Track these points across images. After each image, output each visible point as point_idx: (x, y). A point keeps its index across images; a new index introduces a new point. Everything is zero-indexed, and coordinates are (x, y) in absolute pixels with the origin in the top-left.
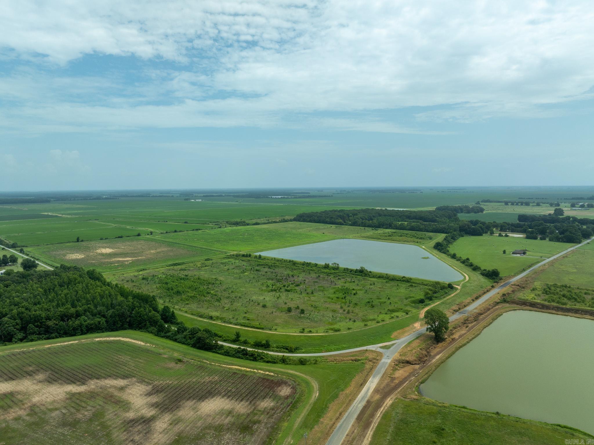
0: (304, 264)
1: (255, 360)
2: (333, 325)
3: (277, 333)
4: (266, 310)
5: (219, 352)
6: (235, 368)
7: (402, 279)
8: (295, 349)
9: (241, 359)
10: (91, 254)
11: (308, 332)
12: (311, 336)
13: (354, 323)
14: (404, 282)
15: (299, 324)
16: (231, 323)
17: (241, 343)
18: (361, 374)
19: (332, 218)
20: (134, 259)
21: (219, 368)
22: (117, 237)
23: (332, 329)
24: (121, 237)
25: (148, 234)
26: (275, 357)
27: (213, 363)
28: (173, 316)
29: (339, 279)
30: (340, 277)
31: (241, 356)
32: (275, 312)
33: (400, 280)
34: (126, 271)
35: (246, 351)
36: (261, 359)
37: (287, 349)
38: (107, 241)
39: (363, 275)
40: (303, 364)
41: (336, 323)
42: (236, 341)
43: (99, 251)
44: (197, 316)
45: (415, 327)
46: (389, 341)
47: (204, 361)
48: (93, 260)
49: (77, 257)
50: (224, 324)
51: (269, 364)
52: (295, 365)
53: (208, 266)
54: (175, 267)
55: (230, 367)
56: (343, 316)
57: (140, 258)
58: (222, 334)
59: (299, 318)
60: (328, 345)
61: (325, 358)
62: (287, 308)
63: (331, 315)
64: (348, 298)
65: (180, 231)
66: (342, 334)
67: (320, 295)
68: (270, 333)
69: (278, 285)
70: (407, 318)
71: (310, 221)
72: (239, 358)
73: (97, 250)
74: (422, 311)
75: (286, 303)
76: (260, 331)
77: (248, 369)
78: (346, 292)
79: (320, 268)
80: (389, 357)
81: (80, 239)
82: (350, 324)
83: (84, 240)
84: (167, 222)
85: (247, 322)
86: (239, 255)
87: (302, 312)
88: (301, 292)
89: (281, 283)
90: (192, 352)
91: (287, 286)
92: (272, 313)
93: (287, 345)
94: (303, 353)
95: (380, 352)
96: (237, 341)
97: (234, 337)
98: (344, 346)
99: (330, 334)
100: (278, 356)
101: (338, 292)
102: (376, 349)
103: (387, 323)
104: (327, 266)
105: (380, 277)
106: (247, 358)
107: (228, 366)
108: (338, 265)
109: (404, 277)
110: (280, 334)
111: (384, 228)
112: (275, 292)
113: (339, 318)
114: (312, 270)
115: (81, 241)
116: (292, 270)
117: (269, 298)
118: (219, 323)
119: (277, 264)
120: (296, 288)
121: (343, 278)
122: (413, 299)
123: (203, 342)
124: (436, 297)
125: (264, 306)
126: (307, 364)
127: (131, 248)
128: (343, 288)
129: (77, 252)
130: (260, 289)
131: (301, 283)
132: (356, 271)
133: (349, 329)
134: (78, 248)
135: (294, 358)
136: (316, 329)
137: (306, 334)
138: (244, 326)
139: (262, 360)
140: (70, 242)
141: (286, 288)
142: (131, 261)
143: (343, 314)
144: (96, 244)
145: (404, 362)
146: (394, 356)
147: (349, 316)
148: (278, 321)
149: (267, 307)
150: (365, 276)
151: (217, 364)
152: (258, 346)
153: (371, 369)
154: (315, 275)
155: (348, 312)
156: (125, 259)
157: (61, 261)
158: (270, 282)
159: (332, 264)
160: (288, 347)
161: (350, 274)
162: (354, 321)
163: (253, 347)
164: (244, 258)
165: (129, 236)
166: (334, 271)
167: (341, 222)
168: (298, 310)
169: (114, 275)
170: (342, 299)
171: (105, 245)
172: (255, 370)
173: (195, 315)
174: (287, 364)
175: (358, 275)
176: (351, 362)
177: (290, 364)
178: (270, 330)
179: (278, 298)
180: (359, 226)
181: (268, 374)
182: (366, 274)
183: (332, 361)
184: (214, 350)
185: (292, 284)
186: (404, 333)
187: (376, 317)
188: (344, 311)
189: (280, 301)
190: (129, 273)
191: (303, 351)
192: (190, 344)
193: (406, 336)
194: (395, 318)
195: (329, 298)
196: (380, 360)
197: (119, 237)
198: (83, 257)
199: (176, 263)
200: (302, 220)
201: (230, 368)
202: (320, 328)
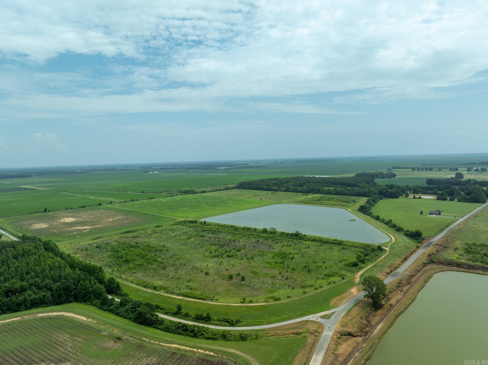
0: (244, 229)
1: (195, 336)
2: (273, 293)
3: (218, 303)
4: (209, 278)
5: (160, 327)
6: (175, 347)
7: (334, 242)
8: (236, 322)
9: (181, 335)
10: (55, 223)
11: (249, 302)
12: (252, 306)
13: (293, 290)
14: (336, 245)
15: (240, 292)
16: (173, 294)
17: (182, 316)
18: (303, 351)
19: (268, 185)
20: (92, 227)
21: (158, 347)
22: (81, 206)
23: (272, 298)
24: (84, 207)
25: (108, 204)
26: (216, 332)
27: (152, 341)
28: (118, 287)
29: (276, 243)
30: (277, 241)
31: (181, 332)
32: (217, 280)
33: (333, 243)
34: (83, 240)
35: (186, 327)
36: (201, 335)
37: (228, 322)
38: (71, 210)
39: (298, 239)
40: (244, 340)
41: (275, 291)
42: (177, 314)
43: (62, 220)
44: (142, 286)
45: (352, 293)
46: (329, 310)
47: (143, 339)
48: (55, 229)
49: (41, 226)
50: (166, 295)
51: (209, 341)
52: (236, 341)
53: (158, 233)
54: (128, 235)
55: (169, 346)
56: (282, 283)
57: (98, 226)
58: (164, 306)
59: (240, 285)
60: (269, 317)
61: (267, 332)
62: (228, 275)
63: (270, 281)
64: (286, 262)
65: (137, 200)
66: (282, 303)
67: (259, 260)
68: (212, 304)
69: (221, 250)
70: (343, 283)
71: (250, 189)
72: (180, 334)
73: (61, 220)
74: (357, 275)
75: (227, 270)
76: (202, 301)
77: (188, 349)
78: (284, 256)
79: (258, 232)
80: (330, 329)
81: (48, 210)
82: (289, 292)
83: (51, 210)
84: (126, 192)
85: (190, 291)
86: (187, 222)
87: (243, 279)
88: (242, 258)
89: (223, 249)
90: (132, 328)
91: (229, 251)
92: (214, 281)
93: (228, 318)
94: (244, 326)
95: (321, 323)
96: (179, 314)
97: (175, 310)
98: (285, 316)
99: (271, 303)
100: (219, 331)
101: (276, 256)
102: (317, 319)
103: (325, 290)
104: (265, 231)
105: (314, 240)
106: (187, 334)
107: (167, 345)
108: (275, 229)
109: (336, 240)
110: (222, 305)
111: (313, 193)
112: (218, 258)
113: (278, 285)
114: (251, 235)
115: (48, 211)
116: (234, 235)
117: (212, 265)
118: (162, 293)
119: (221, 229)
120: (238, 253)
121: (280, 242)
122: (347, 262)
123: (144, 316)
124: (368, 260)
125: (207, 274)
126: (248, 340)
127: (91, 217)
128: (281, 252)
129: (42, 222)
130: (203, 255)
131: (242, 248)
132: (292, 235)
133: (288, 297)
134: (45, 217)
135: (235, 333)
136: (256, 298)
137: (246, 305)
138: (187, 296)
139: (202, 337)
140: (39, 212)
141: (228, 253)
142: (88, 230)
143: (282, 280)
144: (61, 214)
145: (346, 333)
146: (335, 327)
147: (287, 282)
148: (219, 290)
149: (209, 275)
150: (300, 240)
151: (156, 342)
152: (199, 319)
153: (314, 344)
154: (254, 239)
155: (287, 279)
156: (84, 228)
157: (26, 231)
158: (213, 248)
159: (270, 229)
160: (229, 319)
161: (287, 237)
162: (293, 288)
163: (194, 320)
164: (191, 225)
165: (91, 206)
166: (271, 235)
167: (276, 189)
168: (239, 277)
169: (71, 244)
170: (280, 263)
171: (69, 214)
172: (195, 349)
173: (140, 285)
174: (228, 340)
175: (294, 239)
176: (292, 335)
177: (231, 340)
178: (212, 300)
179: (220, 264)
180: (292, 192)
181: (208, 354)
182: (301, 238)
183: (273, 335)
184: (155, 325)
185: (233, 249)
186: (342, 299)
187: (313, 283)
188: (283, 277)
189: (222, 267)
190: (85, 241)
191: (244, 323)
192: (131, 319)
193: (345, 303)
194: (332, 284)
195: (268, 263)
196: (322, 332)
197: (83, 207)
198: (47, 226)
199: (129, 231)
200: (242, 187)
201: (169, 348)
202: (261, 296)
